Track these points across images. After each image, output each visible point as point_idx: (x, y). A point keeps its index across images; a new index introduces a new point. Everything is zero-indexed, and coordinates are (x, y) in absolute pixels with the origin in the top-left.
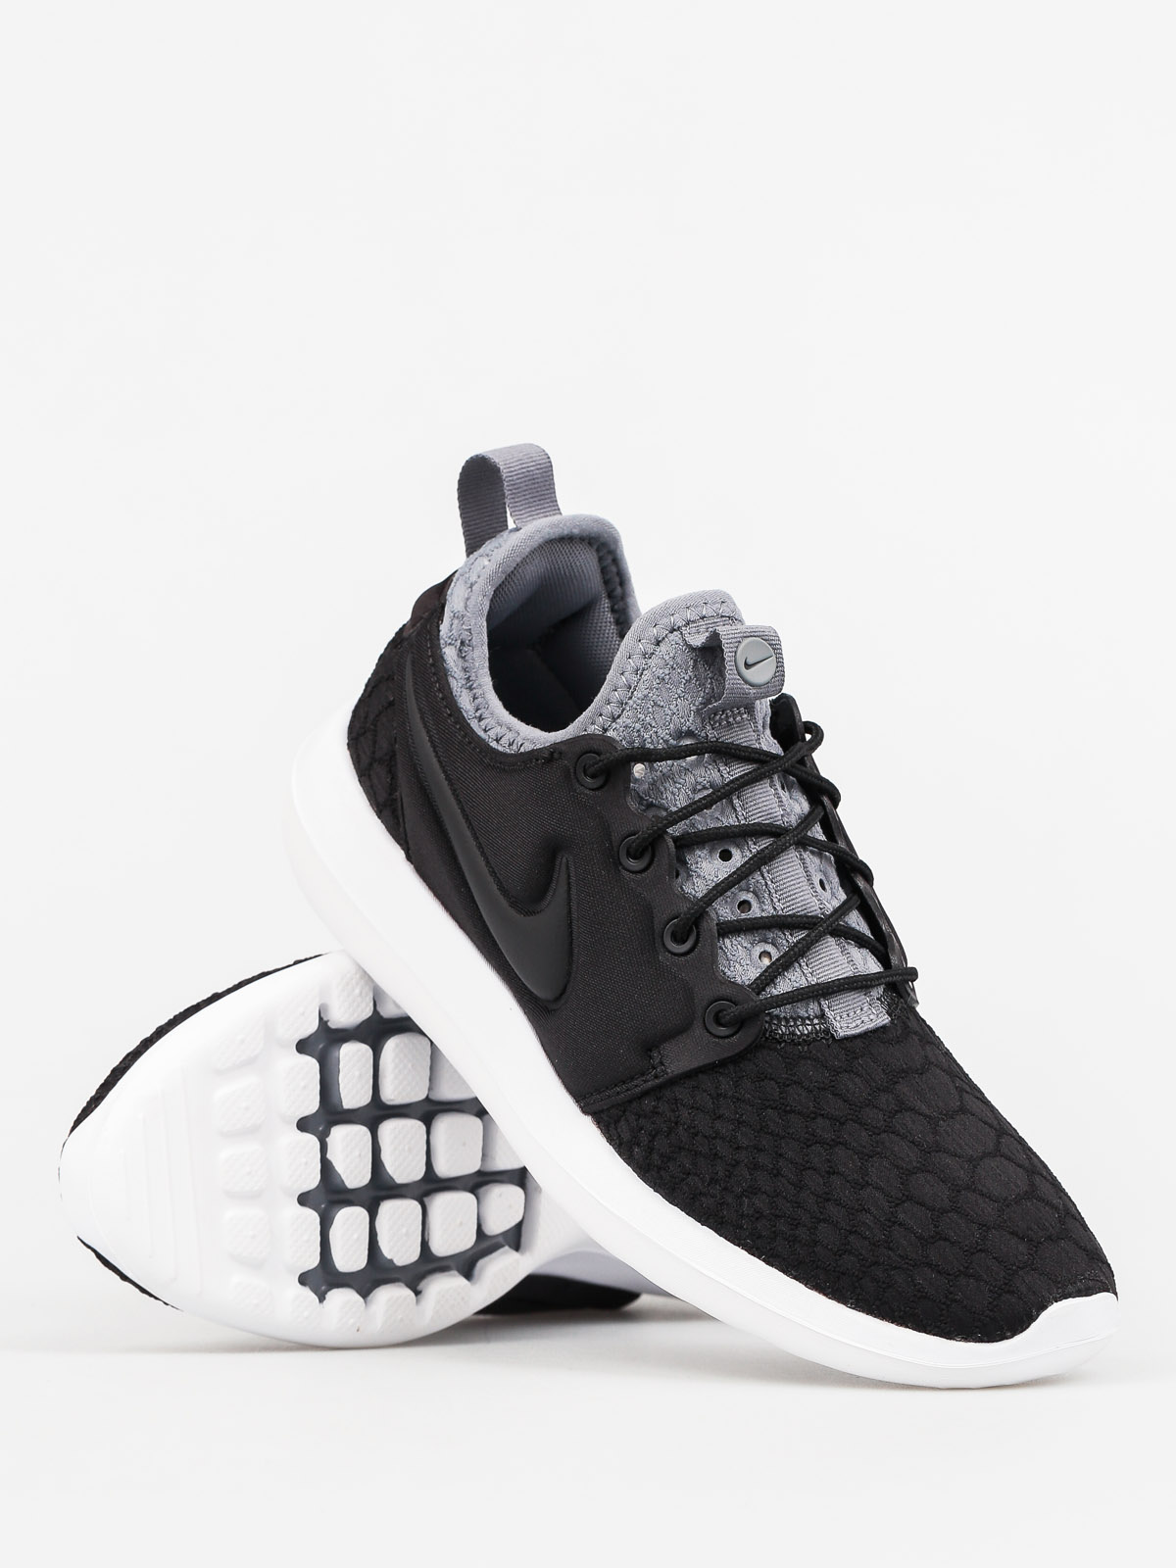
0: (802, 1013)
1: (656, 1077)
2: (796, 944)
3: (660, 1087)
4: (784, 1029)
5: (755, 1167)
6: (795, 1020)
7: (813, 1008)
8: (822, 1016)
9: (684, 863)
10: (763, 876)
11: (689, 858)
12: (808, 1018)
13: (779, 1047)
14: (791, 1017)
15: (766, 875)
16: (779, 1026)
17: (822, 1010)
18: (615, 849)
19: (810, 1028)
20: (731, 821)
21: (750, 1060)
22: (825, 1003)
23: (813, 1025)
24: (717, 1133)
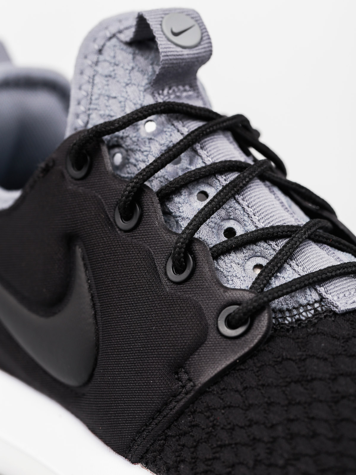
0: (303, 301)
1: (187, 394)
2: (281, 250)
3: (193, 401)
4: (289, 319)
5: (291, 437)
6: (297, 309)
7: (312, 296)
8: (322, 299)
9: (170, 213)
10: (239, 204)
11: (171, 207)
12: (308, 304)
13: (288, 334)
14: (294, 308)
15: (241, 201)
16: (284, 318)
17: (320, 295)
18: (112, 220)
19: (312, 312)
20: (199, 164)
21: (265, 350)
22: (322, 290)
23: (315, 310)
24: (251, 420)
